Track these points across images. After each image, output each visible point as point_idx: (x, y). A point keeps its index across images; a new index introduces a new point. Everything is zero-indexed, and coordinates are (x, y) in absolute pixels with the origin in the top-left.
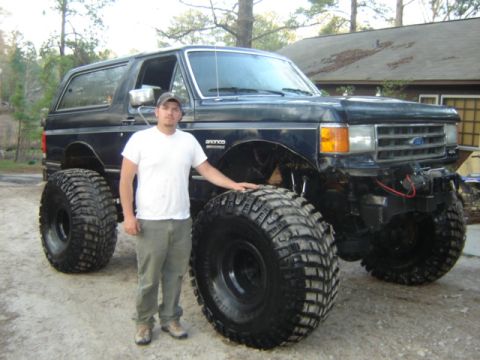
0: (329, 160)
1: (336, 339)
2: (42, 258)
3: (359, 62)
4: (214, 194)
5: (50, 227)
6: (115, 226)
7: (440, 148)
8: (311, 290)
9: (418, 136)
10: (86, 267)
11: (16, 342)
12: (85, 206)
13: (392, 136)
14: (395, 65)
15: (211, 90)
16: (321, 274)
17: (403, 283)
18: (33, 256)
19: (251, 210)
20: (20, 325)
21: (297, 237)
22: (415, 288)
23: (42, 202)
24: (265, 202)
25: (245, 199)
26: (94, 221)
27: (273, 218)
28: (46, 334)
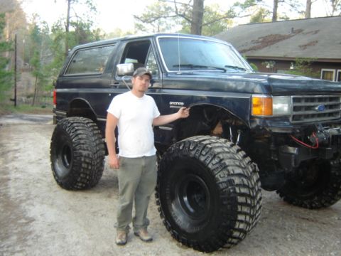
0: (258, 121)
1: (257, 247)
2: (51, 178)
3: (279, 44)
4: (174, 139)
5: (58, 157)
6: (103, 158)
7: (337, 113)
8: (241, 213)
9: (322, 104)
10: (82, 186)
11: (33, 239)
12: (83, 144)
13: (303, 104)
15: (174, 66)
16: (249, 202)
17: (306, 207)
18: (44, 176)
19: (201, 154)
20: (36, 227)
21: (233, 175)
23: (52, 139)
24: (211, 148)
25: (197, 145)
26: (89, 154)
27: (216, 160)
28: (54, 234)
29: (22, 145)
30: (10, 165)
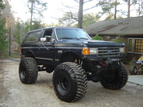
0: (85, 56)
1: (88, 101)
2: (19, 80)
5: (21, 72)
6: (37, 72)
7: (118, 54)
10: (30, 82)
11: (10, 99)
12: (30, 67)
13: (103, 50)
14: (122, 30)
15: (60, 38)
16: (82, 84)
17: (111, 89)
18: (17, 80)
19: (66, 68)
20: (12, 95)
21: (76, 75)
23: (20, 66)
24: (69, 66)
25: (65, 65)
26: (32, 71)
27: (71, 70)
29: (10, 69)
30: (5, 76)
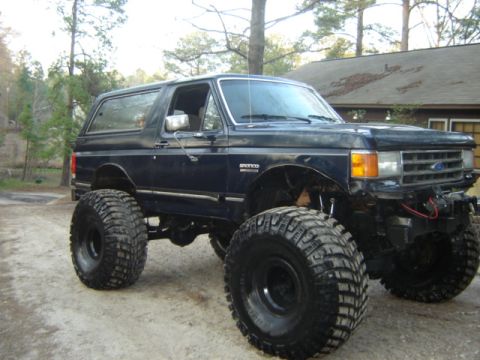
0: (359, 184)
1: (363, 351)
3: (369, 86)
4: (246, 214)
5: (81, 245)
6: (146, 244)
7: (458, 173)
8: (344, 305)
9: (439, 161)
10: (117, 283)
11: (60, 353)
12: (118, 225)
13: (416, 161)
14: (404, 89)
15: (243, 117)
19: (287, 230)
20: (63, 338)
21: (330, 255)
22: (434, 306)
23: (73, 220)
24: (300, 222)
25: (280, 219)
26: (126, 239)
27: (307, 238)
28: (88, 346)
29: (20, 233)
30: (9, 260)
